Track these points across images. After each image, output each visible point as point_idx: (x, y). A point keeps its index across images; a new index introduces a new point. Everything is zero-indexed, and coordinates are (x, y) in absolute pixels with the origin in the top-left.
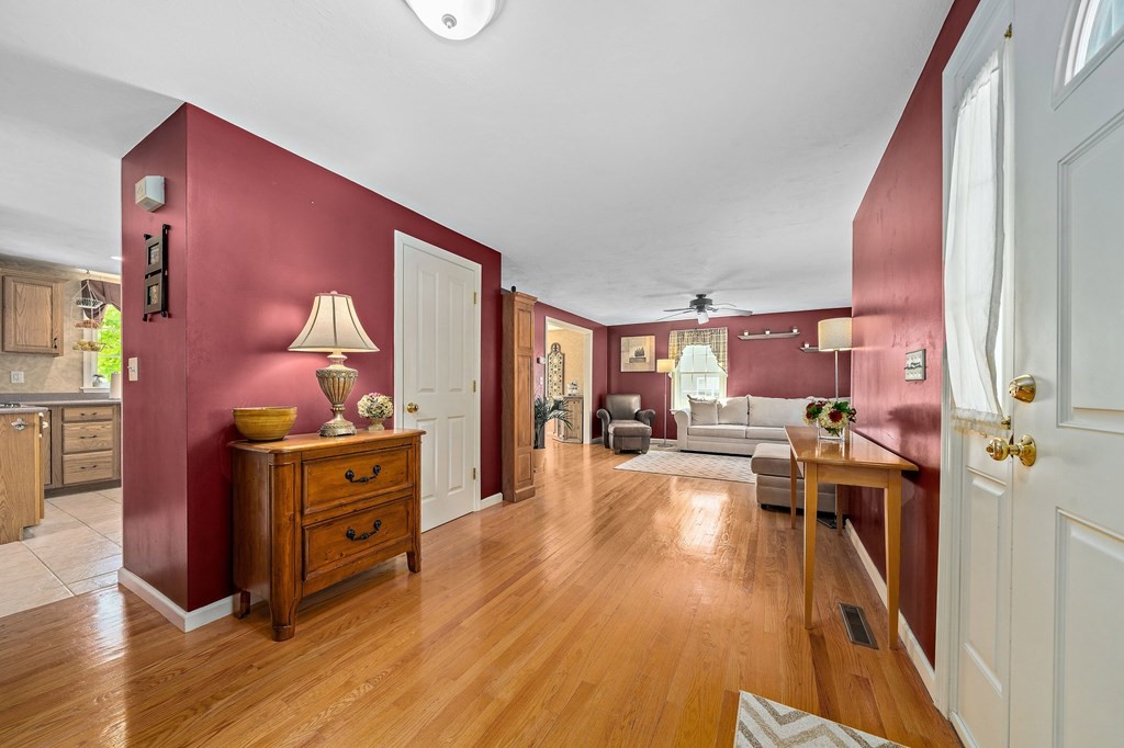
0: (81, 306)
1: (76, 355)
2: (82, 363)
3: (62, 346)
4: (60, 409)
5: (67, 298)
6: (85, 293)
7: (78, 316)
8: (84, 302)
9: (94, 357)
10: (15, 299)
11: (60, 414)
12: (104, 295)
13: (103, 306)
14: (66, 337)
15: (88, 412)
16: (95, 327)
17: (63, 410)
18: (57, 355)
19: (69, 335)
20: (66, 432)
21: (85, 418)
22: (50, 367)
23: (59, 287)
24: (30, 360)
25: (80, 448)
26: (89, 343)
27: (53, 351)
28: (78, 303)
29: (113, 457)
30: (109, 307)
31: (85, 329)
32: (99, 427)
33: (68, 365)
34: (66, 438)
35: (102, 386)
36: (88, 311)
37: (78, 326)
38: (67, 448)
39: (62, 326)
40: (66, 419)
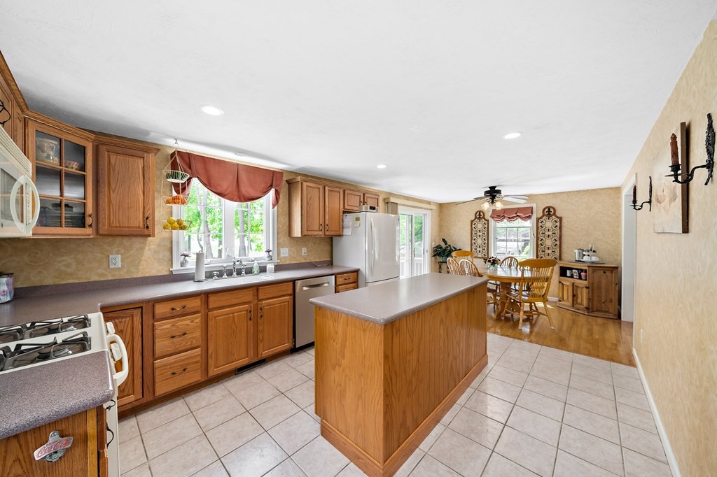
0: (171, 180)
1: (166, 234)
2: (172, 242)
3: (154, 225)
4: (151, 304)
5: (158, 172)
6: (174, 166)
7: (168, 192)
8: (174, 176)
9: (181, 236)
10: (109, 169)
11: (151, 311)
12: (190, 168)
13: (189, 180)
14: (157, 214)
15: (178, 306)
16: (183, 203)
17: (154, 306)
18: (149, 236)
19: (160, 214)
20: (157, 332)
21: (175, 313)
22: (144, 248)
23: (151, 158)
24: (126, 241)
25: (170, 350)
26: (178, 221)
27: (145, 231)
28: (168, 176)
29: (201, 355)
30: (195, 181)
31: (174, 205)
32: (188, 322)
33: (159, 245)
34: (157, 340)
35: (188, 266)
36: (176, 185)
37: (168, 202)
38: (158, 352)
39: (153, 203)
40: (157, 317)
